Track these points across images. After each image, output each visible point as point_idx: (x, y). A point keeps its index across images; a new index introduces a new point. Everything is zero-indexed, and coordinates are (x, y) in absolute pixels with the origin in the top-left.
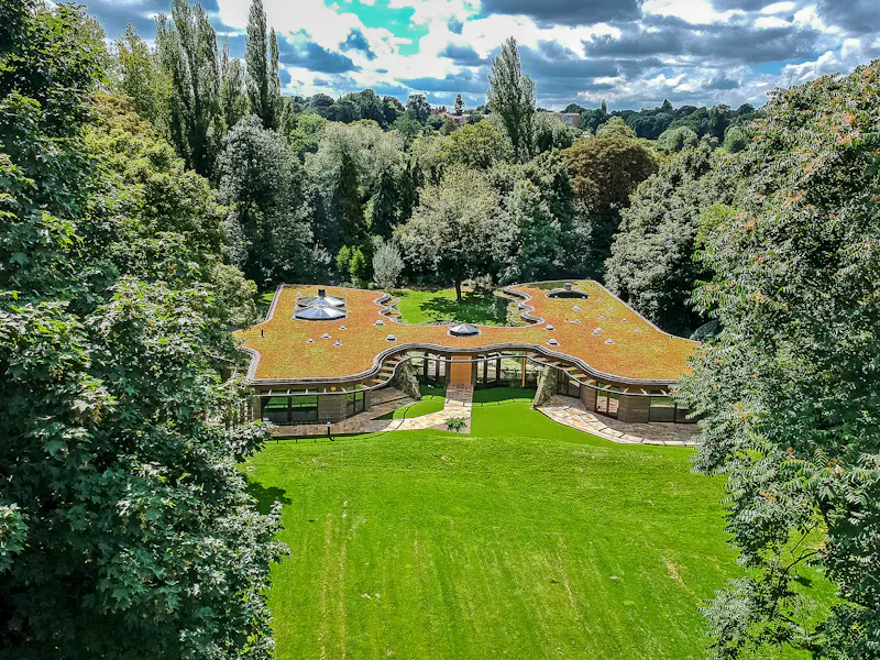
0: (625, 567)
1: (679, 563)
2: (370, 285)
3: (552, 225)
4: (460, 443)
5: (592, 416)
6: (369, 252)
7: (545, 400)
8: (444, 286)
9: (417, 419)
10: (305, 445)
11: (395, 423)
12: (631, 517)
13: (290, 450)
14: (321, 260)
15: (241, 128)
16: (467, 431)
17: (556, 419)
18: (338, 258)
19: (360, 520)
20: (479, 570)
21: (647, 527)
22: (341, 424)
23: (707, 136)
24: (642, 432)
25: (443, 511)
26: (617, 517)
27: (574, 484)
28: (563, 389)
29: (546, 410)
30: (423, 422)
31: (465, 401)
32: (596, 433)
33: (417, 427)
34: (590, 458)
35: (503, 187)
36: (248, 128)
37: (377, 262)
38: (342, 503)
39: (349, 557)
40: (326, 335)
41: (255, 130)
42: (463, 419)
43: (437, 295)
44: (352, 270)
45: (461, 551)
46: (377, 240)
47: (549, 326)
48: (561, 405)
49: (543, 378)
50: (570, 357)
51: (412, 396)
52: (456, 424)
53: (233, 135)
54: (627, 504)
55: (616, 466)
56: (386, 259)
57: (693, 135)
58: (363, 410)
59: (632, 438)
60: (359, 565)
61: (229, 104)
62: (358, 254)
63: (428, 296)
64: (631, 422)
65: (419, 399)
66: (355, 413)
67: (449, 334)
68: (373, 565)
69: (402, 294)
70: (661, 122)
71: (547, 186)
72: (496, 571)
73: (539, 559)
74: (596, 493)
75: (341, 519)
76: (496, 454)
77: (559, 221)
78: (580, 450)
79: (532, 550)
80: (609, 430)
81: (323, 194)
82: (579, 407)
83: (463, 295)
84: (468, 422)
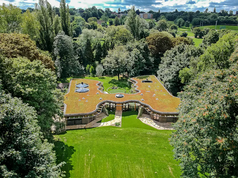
0: (158, 169)
1: (172, 167)
2: (95, 75)
3: (143, 61)
4: (118, 131)
5: (152, 121)
6: (95, 66)
7: (140, 116)
8: (115, 75)
9: (108, 122)
10: (79, 132)
11: (102, 124)
12: (161, 152)
13: (75, 133)
14: (82, 69)
15: (59, 35)
16: (120, 126)
17: (143, 122)
18: (87, 68)
19: (94, 156)
20: (122, 172)
21: (165, 156)
22: (88, 124)
23: (187, 21)
24: (165, 126)
25: (114, 152)
26: (158, 152)
27: (147, 143)
28: (145, 112)
29: (141, 119)
30: (109, 123)
31: (120, 116)
32: (153, 126)
33: (108, 125)
34: (151, 135)
35: (130, 50)
36: (61, 35)
37: (97, 70)
38: (89, 151)
39: (91, 170)
40: (83, 98)
41: (63, 36)
42: (119, 123)
43: (113, 78)
44: (90, 71)
45: (118, 165)
46: (97, 62)
47: (142, 94)
48: (145, 117)
49: (140, 110)
50: (147, 105)
51: (107, 115)
52: (118, 125)
53: (57, 37)
54: (160, 149)
55: (158, 138)
56: (99, 68)
57: (183, 21)
58: (94, 120)
59: (162, 128)
60: (93, 172)
61: (56, 28)
62: (92, 67)
63: (111, 79)
64: (162, 123)
65: (108, 116)
66: (92, 121)
67: (116, 97)
68: (97, 172)
69: (104, 78)
70: (175, 16)
71: (142, 49)
72: (127, 172)
73: (138, 167)
74: (153, 146)
75: (88, 156)
76: (128, 134)
77: (145, 60)
78: (149, 132)
79: (136, 164)
80: (156, 125)
81: (82, 50)
82: (149, 118)
83: (120, 78)
84: (121, 124)
